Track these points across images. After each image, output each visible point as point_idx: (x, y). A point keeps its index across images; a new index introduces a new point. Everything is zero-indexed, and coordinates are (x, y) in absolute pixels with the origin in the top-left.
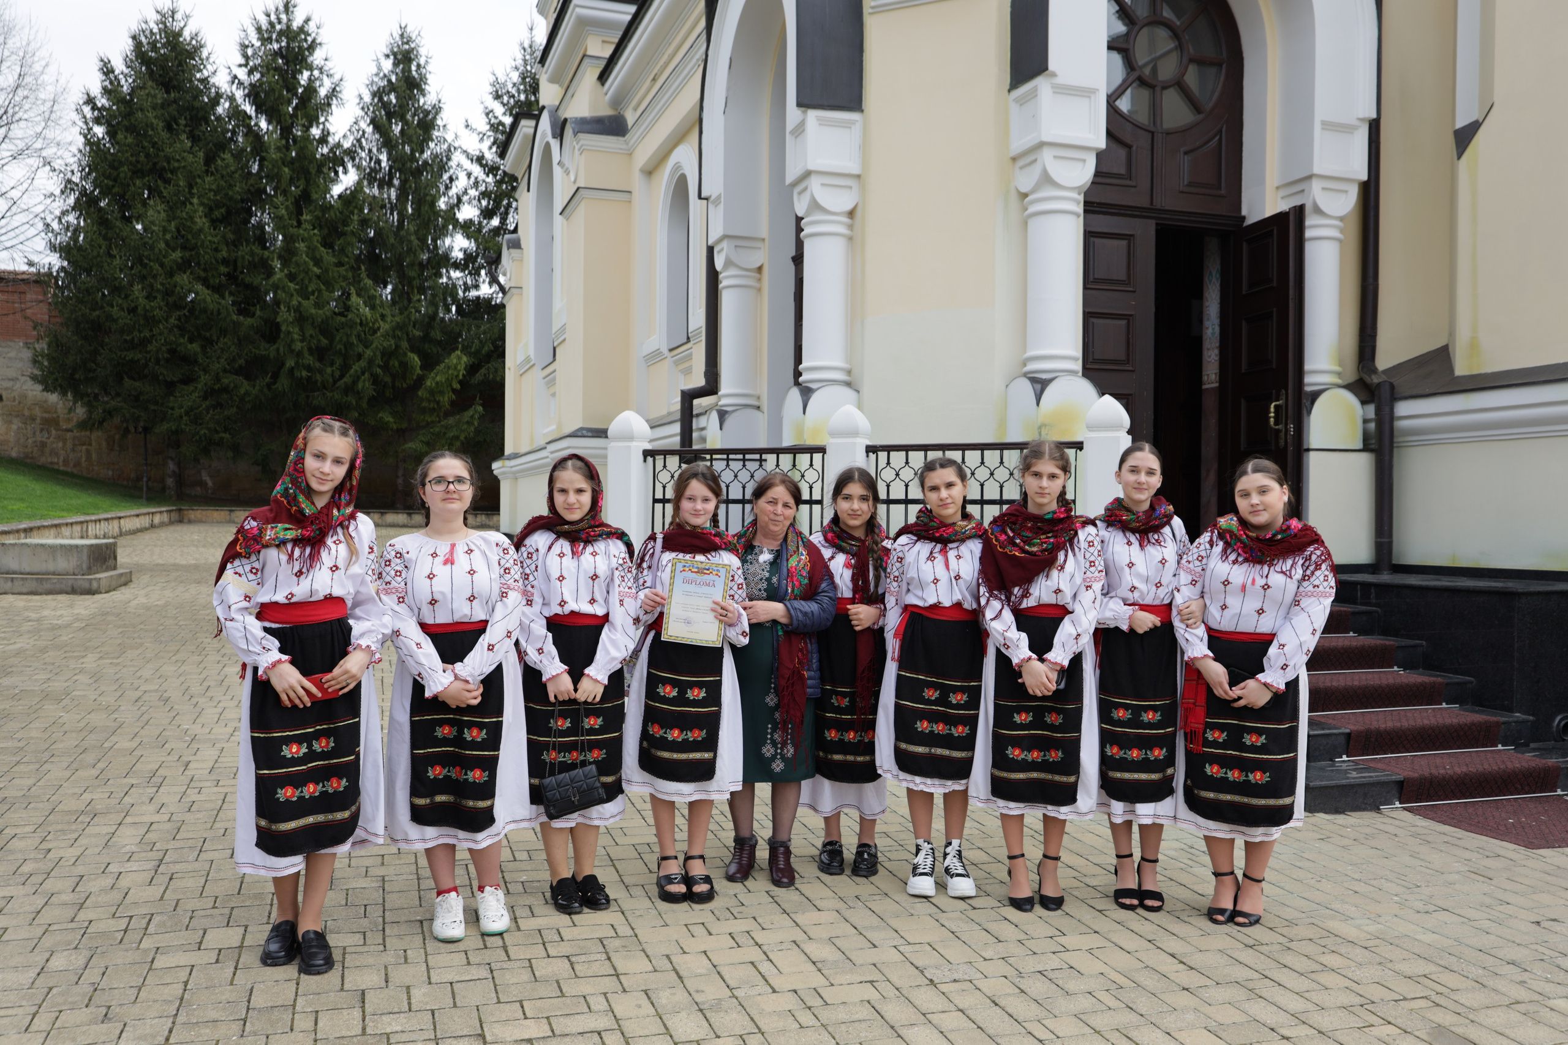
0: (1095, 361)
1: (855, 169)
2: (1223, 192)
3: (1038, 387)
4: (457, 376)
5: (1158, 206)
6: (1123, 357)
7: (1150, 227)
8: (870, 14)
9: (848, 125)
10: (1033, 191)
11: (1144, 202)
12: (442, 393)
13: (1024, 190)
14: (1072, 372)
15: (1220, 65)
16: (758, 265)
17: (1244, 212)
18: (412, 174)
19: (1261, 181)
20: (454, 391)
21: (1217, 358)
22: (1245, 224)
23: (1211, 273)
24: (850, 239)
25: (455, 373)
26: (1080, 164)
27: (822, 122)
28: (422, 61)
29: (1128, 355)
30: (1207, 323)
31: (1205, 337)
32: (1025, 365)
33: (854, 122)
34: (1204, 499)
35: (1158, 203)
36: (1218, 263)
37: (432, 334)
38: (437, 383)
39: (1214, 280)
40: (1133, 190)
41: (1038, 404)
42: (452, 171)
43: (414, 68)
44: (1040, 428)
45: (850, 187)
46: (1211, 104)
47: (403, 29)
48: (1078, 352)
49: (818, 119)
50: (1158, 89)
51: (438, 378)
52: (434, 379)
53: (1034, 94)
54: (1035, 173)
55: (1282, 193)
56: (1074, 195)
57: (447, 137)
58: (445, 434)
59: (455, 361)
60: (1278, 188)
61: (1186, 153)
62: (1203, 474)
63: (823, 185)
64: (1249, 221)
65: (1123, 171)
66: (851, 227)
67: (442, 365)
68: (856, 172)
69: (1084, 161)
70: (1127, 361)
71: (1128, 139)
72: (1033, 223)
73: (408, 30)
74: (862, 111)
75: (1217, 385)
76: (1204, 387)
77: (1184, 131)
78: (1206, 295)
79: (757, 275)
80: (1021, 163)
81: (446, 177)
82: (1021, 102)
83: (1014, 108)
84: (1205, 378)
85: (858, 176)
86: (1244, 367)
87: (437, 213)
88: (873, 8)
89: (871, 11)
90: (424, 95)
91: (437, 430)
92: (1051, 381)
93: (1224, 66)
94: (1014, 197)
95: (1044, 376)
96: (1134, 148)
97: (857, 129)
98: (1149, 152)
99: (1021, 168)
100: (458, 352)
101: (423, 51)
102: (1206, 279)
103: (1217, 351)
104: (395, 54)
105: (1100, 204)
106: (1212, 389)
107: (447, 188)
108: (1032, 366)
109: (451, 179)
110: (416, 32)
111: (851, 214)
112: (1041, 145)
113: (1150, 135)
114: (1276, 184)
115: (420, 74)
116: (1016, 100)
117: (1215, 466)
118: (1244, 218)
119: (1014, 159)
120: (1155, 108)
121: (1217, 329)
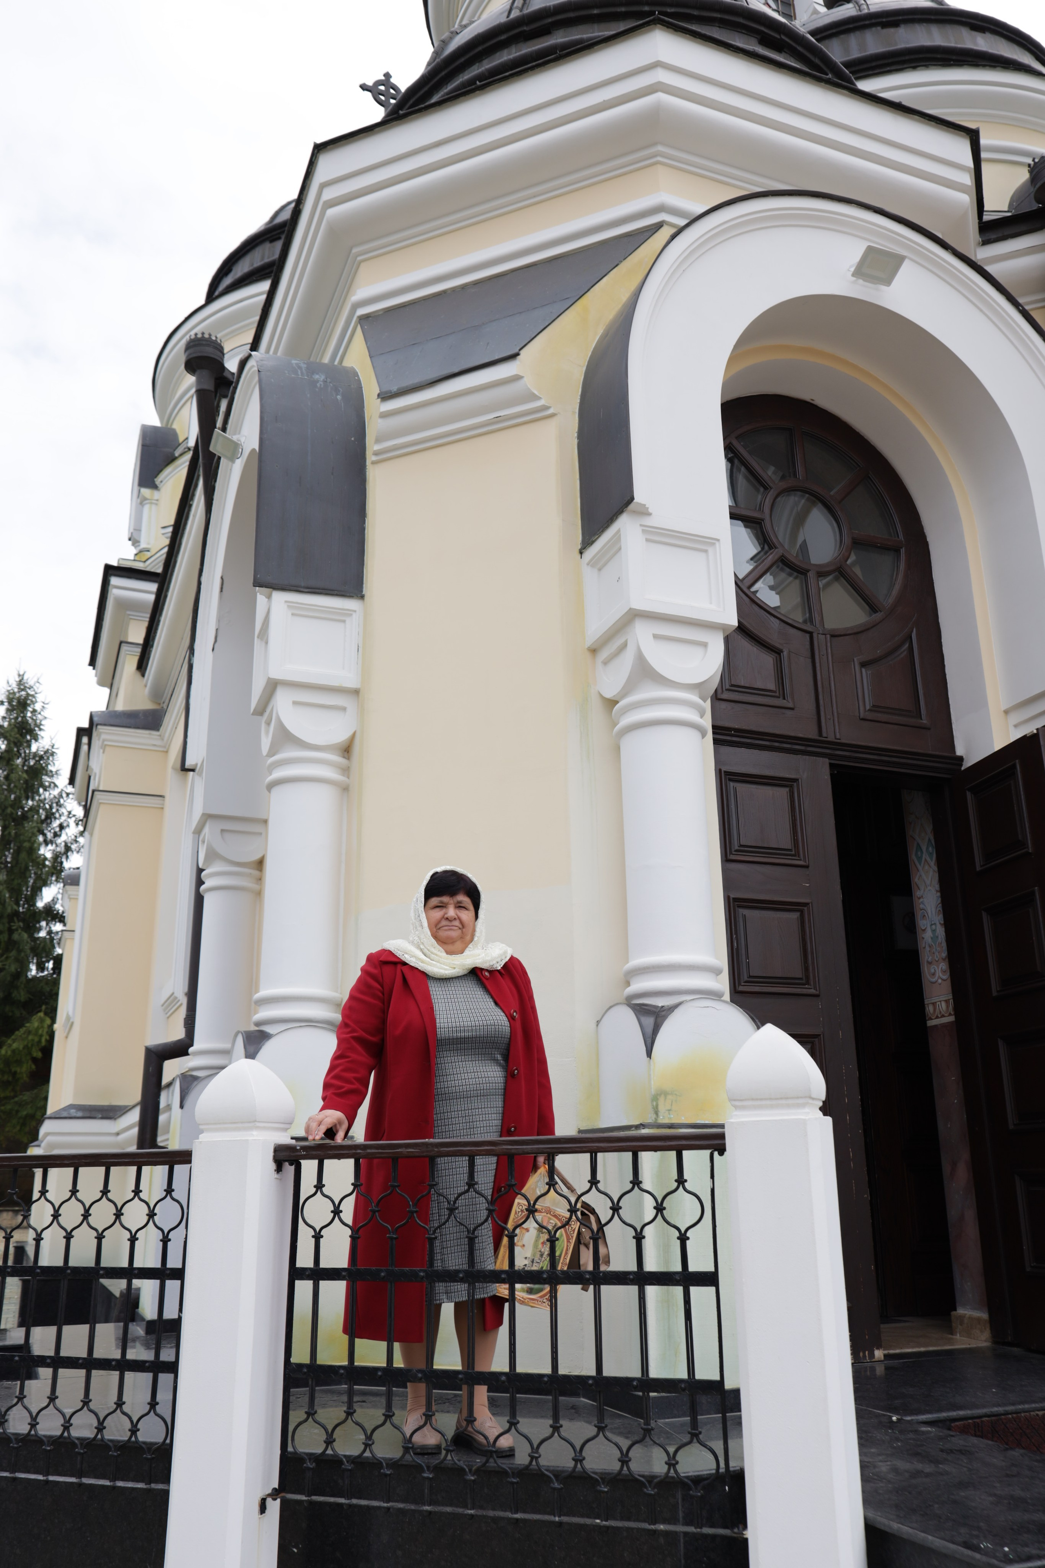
0: (753, 980)
1: (350, 680)
2: (925, 721)
3: (649, 1021)
4: (40, 1042)
5: (831, 738)
6: (798, 972)
7: (823, 768)
8: (373, 463)
9: (341, 617)
10: (626, 691)
11: (809, 731)
12: (19, 1062)
13: (609, 694)
14: (713, 995)
15: (897, 551)
16: (257, 857)
17: (960, 751)
18: (14, 820)
19: (981, 703)
20: (34, 1060)
21: (946, 976)
22: (963, 768)
23: (919, 847)
24: (345, 789)
25: (36, 1039)
26: (699, 650)
27: (297, 612)
28: (38, 707)
29: (806, 969)
30: (921, 923)
31: (921, 945)
32: (628, 984)
33: (349, 613)
34: (953, 1213)
35: (831, 732)
36: (929, 828)
37: (15, 994)
38: (13, 1051)
39: (925, 856)
40: (789, 713)
41: (649, 1054)
42: (63, 818)
43: (29, 714)
44: (655, 1098)
45: (344, 709)
46: (891, 601)
47: (21, 676)
48: (723, 962)
49: (290, 605)
50: (811, 575)
51: (15, 1045)
52: (10, 1045)
53: (616, 547)
54: (625, 664)
55: (1015, 718)
56: (694, 698)
57: (57, 782)
58: (17, 1111)
59: (36, 1024)
60: (1006, 712)
61: (863, 665)
62: (946, 1168)
63: (295, 703)
64: (968, 763)
65: (771, 686)
66: (346, 771)
67: (22, 1030)
68: (352, 684)
69: (705, 645)
70: (806, 980)
71: (774, 639)
72: (631, 745)
73: (25, 678)
74: (362, 597)
75: (952, 1019)
76: (930, 1023)
77: (857, 633)
78: (915, 880)
79: (256, 873)
80: (604, 654)
81: (55, 824)
82: (599, 565)
83: (589, 575)
84: (930, 1009)
85: (356, 692)
86: (995, 989)
87: (40, 862)
88: (376, 453)
89: (374, 458)
90: (36, 740)
91: (8, 1107)
92: (672, 1009)
93: (903, 551)
94: (596, 707)
95: (660, 1002)
96: (785, 653)
97: (354, 624)
98: (809, 661)
99: (606, 663)
100: (41, 1014)
101: (40, 698)
102: (913, 857)
103: (944, 966)
104: (10, 701)
105: (740, 732)
106: (943, 1026)
107: (56, 835)
108: (640, 985)
109: (61, 827)
110: (35, 679)
111: (347, 750)
112: (634, 616)
113: (808, 636)
114: (1004, 708)
115: (35, 721)
116: (592, 564)
117: (965, 1155)
118: (961, 759)
119: (594, 651)
120: (808, 601)
121: (941, 931)
